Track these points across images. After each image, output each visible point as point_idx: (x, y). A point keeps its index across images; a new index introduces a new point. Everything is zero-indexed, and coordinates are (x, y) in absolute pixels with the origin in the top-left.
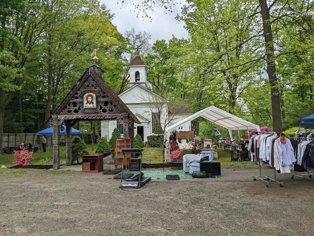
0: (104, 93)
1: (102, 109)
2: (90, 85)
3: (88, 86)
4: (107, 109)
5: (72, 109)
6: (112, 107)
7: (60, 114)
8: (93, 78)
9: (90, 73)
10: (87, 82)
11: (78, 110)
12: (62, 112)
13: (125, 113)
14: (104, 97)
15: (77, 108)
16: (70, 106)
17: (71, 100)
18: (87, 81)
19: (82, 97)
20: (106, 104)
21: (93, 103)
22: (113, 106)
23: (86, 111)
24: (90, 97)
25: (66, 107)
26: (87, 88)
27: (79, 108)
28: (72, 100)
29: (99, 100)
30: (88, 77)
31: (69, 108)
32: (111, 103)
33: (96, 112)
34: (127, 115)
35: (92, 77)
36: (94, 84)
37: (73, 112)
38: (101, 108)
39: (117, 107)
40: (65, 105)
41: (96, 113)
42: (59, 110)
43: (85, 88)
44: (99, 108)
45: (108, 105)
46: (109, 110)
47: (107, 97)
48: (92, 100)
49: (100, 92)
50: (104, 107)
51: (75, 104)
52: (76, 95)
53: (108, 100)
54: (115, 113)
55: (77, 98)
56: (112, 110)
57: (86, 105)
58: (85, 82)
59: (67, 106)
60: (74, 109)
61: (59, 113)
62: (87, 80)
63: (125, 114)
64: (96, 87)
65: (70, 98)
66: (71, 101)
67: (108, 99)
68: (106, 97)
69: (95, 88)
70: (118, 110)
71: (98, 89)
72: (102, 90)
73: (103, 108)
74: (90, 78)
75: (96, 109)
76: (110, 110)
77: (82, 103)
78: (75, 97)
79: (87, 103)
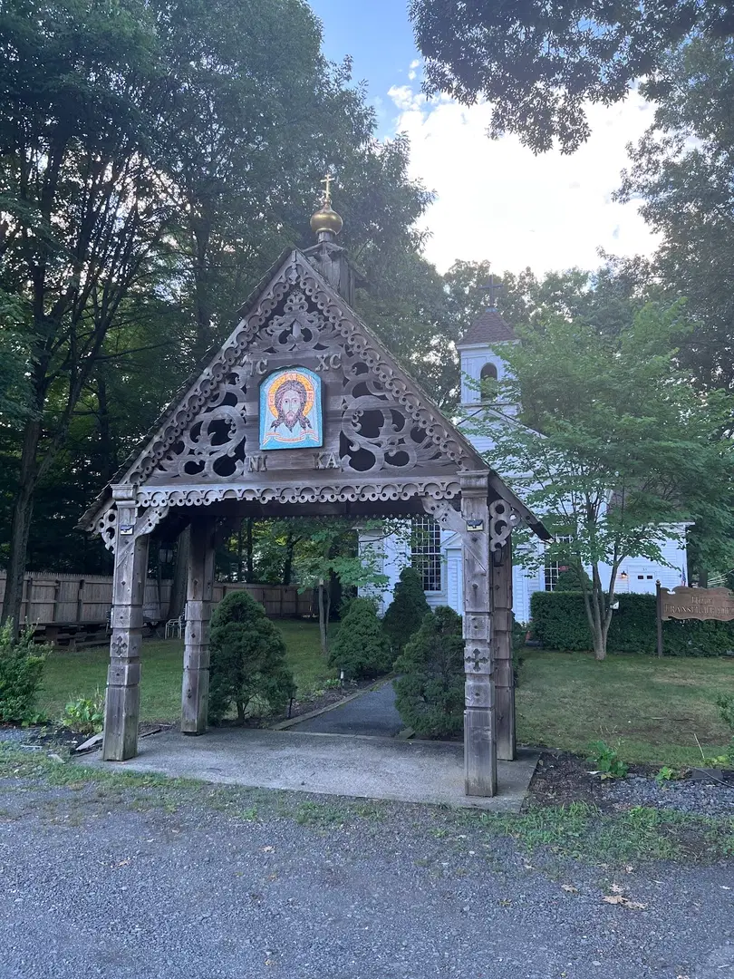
0: (362, 368)
1: (350, 453)
2: (296, 333)
3: (283, 338)
4: (378, 453)
5: (208, 452)
6: (401, 441)
7: (150, 480)
8: (308, 298)
9: (294, 275)
10: (281, 319)
11: (235, 458)
12: (161, 468)
13: (473, 472)
14: (360, 390)
15: (228, 449)
16: (196, 441)
17: (204, 409)
18: (282, 314)
19: (254, 395)
20: (370, 423)
21: (305, 423)
22: (405, 433)
23: (273, 463)
24: (291, 394)
25: (179, 448)
26: (279, 346)
27: (240, 451)
28: (209, 410)
29: (336, 405)
30: (287, 295)
31: (192, 452)
32: (398, 420)
33: (321, 466)
34: (483, 482)
35: (304, 293)
36: (313, 329)
37: (208, 468)
38: (346, 444)
39: (426, 440)
40: (174, 434)
41: (318, 473)
42: (147, 458)
43: (271, 351)
44: (336, 445)
45: (382, 429)
46: (386, 454)
47: (379, 386)
48: (303, 404)
49: (344, 368)
50: (360, 442)
51: (220, 431)
52: (226, 387)
53: (382, 403)
54: (419, 470)
55: (231, 400)
56: (401, 459)
57: (273, 436)
58: (271, 318)
59: (186, 439)
60: (216, 457)
61: (148, 476)
62: (279, 311)
63: (470, 477)
64: (324, 344)
65: (197, 404)
66: (205, 417)
67: (383, 398)
68: (371, 387)
69: (319, 347)
70: (433, 454)
71: (335, 352)
72: (350, 354)
73: (354, 449)
74: (296, 300)
75: (321, 454)
76: (392, 454)
77: (254, 422)
78: (221, 398)
79: (274, 425)
